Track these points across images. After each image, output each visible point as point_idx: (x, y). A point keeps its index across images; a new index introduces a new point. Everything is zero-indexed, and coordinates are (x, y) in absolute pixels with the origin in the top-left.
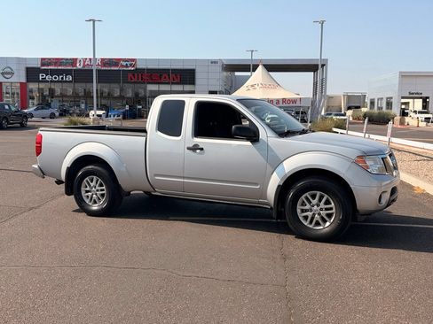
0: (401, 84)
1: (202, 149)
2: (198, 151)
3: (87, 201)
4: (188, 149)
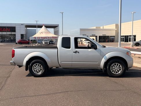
0: (80, 32)
1: (78, 52)
2: (77, 53)
3: (35, 72)
4: (74, 52)
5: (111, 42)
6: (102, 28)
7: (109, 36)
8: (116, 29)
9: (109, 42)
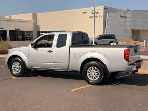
5: (28, 40)
6: (9, 18)
7: (24, 31)
8: (34, 21)
9: (24, 40)
